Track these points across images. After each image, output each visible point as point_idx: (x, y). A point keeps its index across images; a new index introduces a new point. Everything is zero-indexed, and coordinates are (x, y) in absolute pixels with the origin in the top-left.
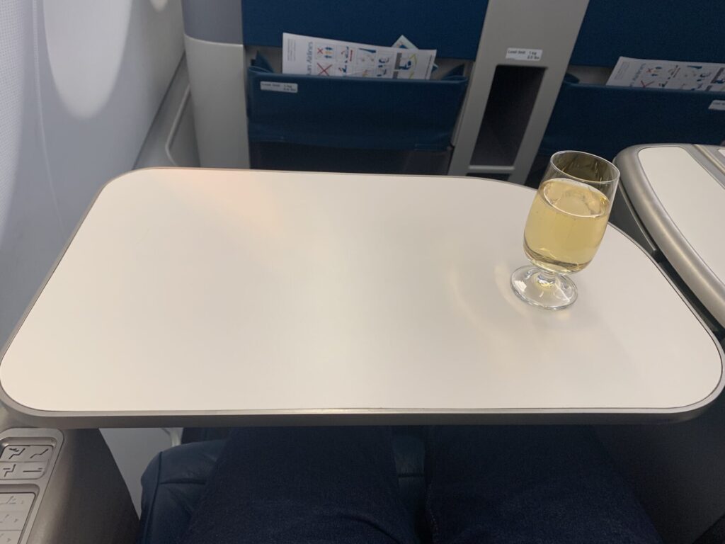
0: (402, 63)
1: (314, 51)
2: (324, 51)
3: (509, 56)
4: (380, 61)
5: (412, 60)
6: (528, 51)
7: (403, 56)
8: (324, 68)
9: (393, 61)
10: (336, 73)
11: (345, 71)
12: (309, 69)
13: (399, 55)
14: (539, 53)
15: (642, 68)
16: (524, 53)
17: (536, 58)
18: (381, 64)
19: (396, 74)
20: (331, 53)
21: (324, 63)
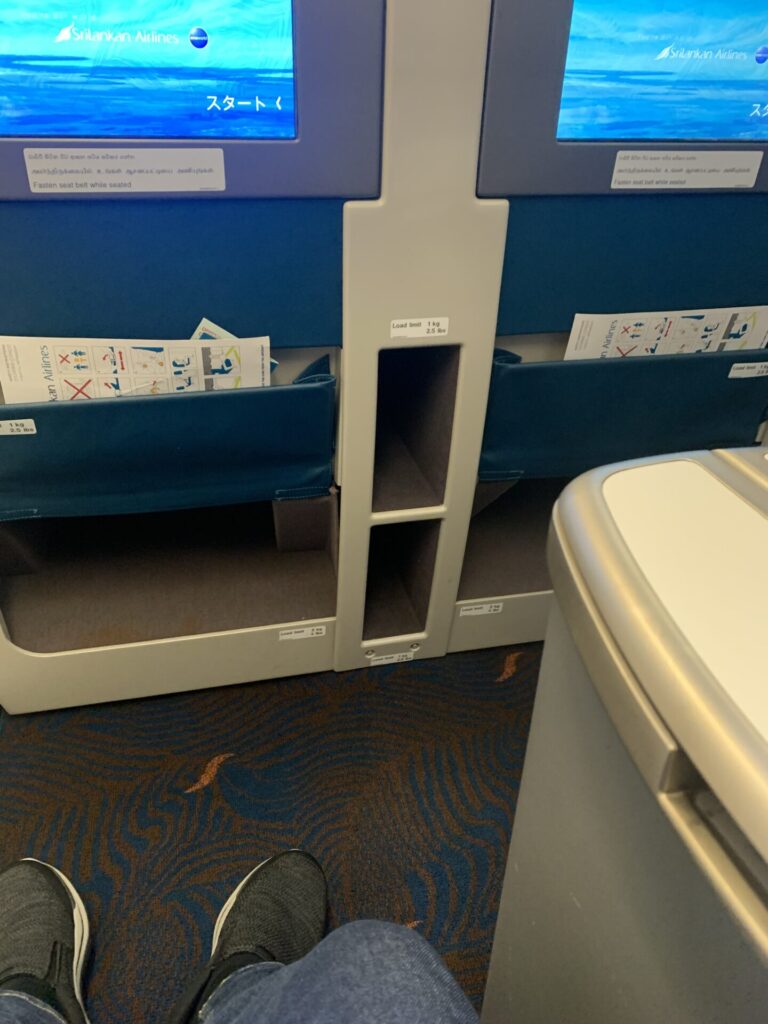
0: (216, 364)
1: (54, 360)
2: (72, 358)
3: (395, 333)
4: (175, 364)
5: (231, 357)
6: (424, 321)
7: (213, 352)
8: (79, 388)
9: (198, 363)
10: (101, 393)
11: (117, 387)
12: (52, 392)
13: (206, 352)
14: (444, 322)
15: (613, 328)
16: (419, 325)
17: (440, 331)
18: (178, 369)
19: (209, 383)
20: (83, 361)
21: (78, 378)
